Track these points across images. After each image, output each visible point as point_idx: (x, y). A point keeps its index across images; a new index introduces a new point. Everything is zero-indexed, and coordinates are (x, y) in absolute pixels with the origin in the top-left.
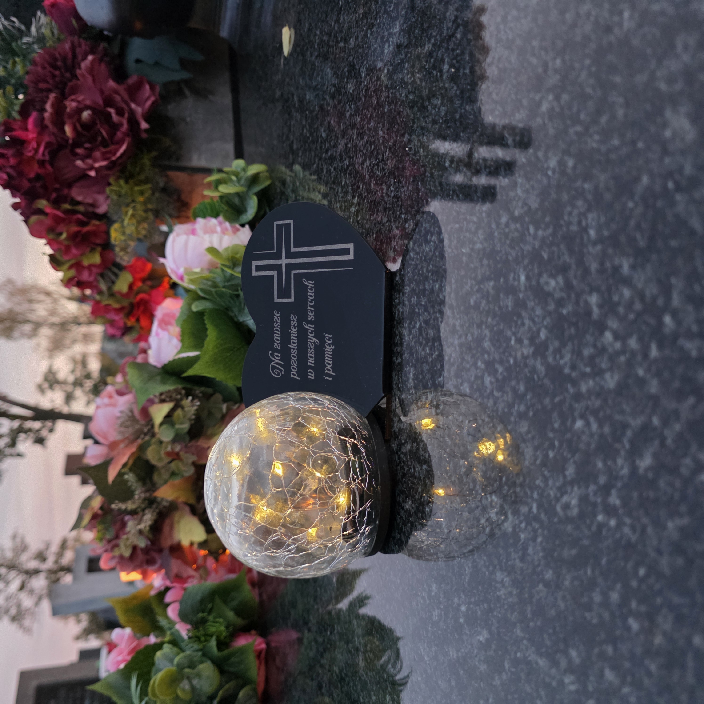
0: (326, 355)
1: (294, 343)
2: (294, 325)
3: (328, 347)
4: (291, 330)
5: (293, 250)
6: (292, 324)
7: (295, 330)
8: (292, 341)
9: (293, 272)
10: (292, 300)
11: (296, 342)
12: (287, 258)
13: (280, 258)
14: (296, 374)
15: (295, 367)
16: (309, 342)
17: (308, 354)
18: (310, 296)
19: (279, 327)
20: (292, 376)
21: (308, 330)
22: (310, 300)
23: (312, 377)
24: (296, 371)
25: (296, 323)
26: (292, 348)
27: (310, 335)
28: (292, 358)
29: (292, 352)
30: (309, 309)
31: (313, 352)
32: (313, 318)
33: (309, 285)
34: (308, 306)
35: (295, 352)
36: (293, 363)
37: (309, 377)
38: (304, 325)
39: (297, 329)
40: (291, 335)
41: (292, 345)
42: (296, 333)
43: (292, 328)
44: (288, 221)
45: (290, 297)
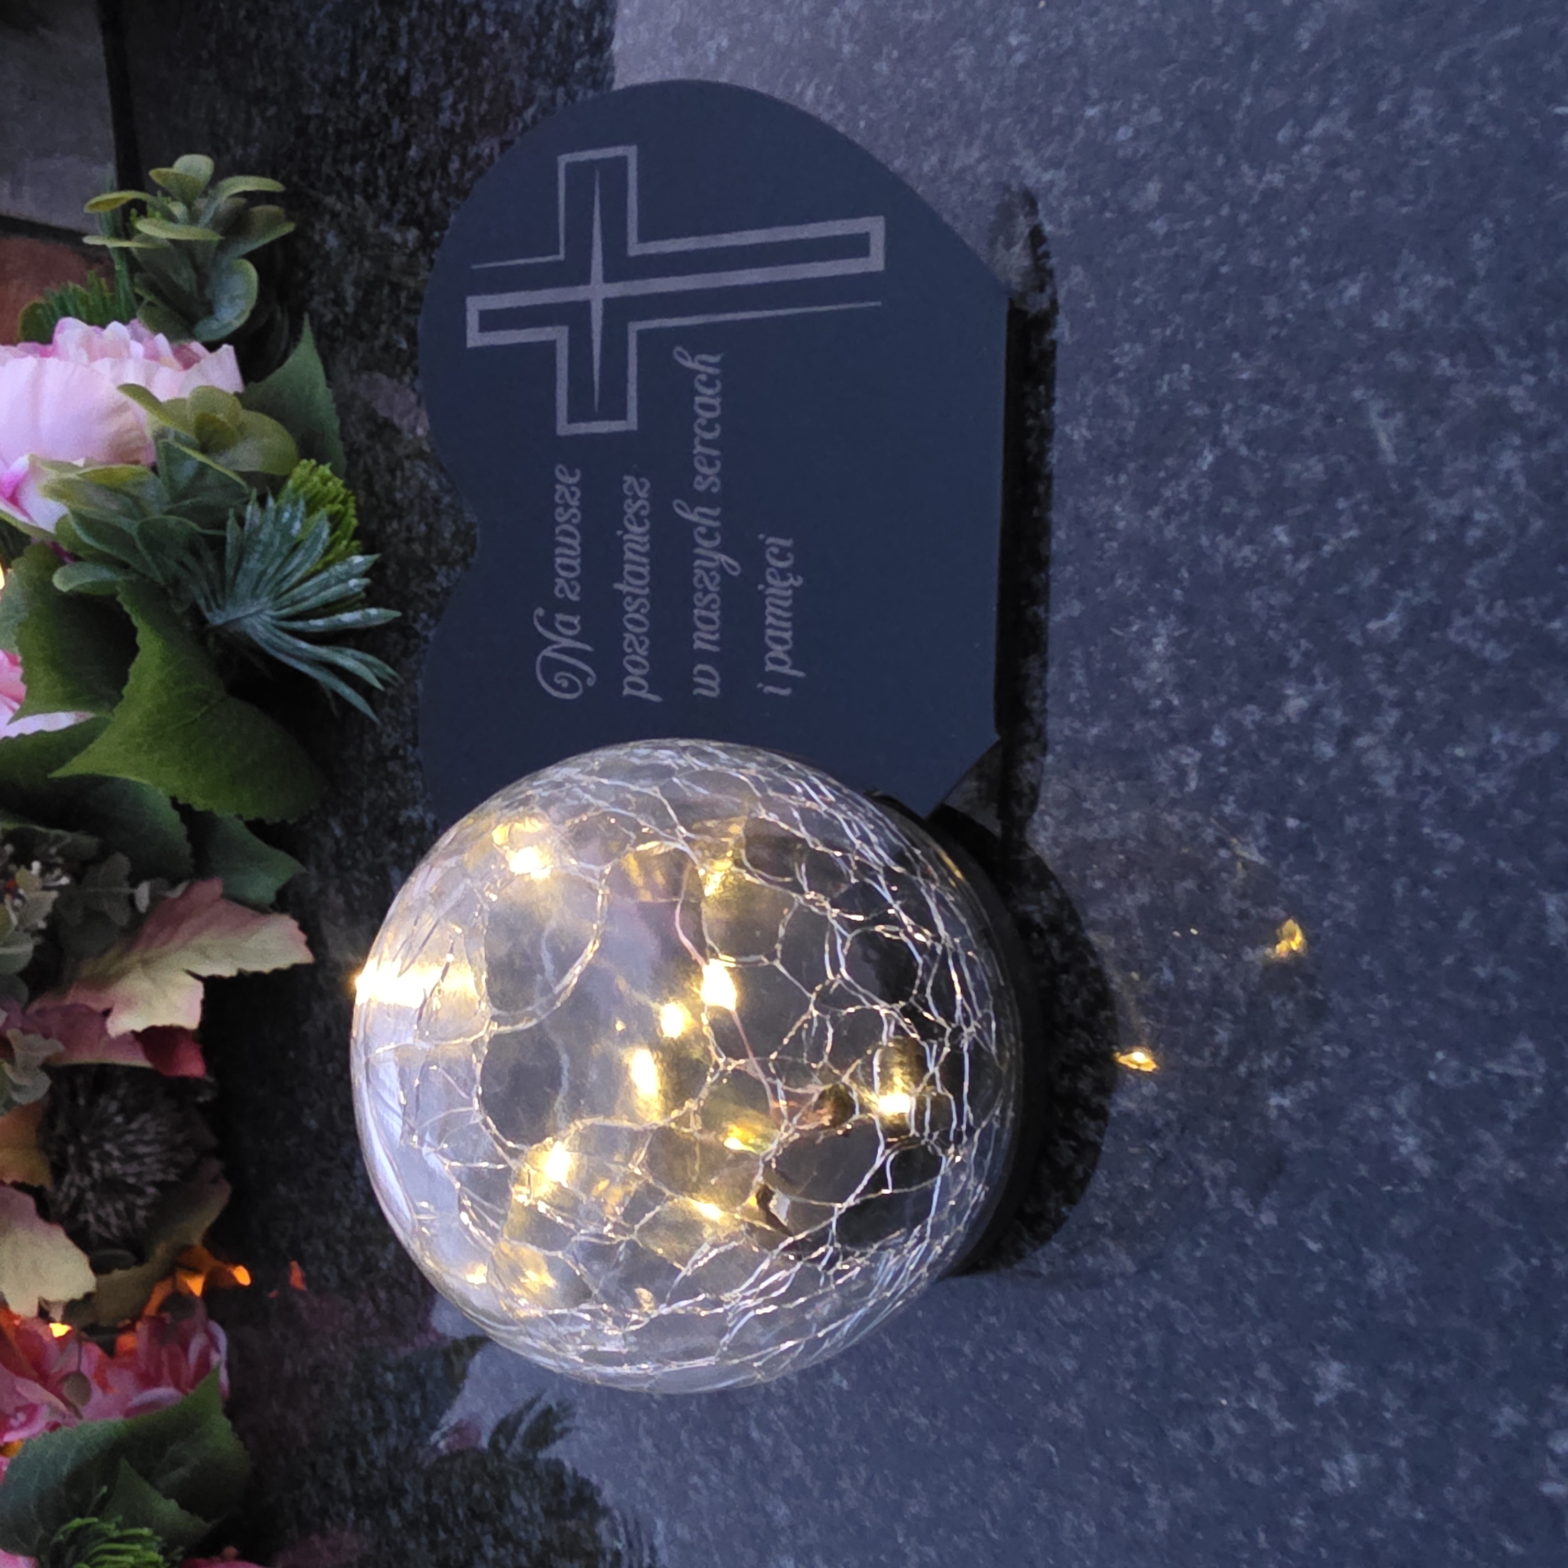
0: (770, 610)
1: (639, 576)
2: (637, 515)
3: (776, 582)
4: (627, 531)
5: (635, 248)
6: (630, 509)
7: (643, 530)
8: (627, 567)
9: (634, 328)
10: (631, 423)
11: (645, 571)
12: (609, 278)
13: (584, 278)
14: (643, 682)
15: (639, 659)
16: (700, 567)
17: (696, 611)
18: (704, 406)
19: (575, 521)
20: (627, 691)
21: (696, 525)
22: (704, 422)
23: (712, 689)
24: (644, 672)
25: (646, 503)
26: (629, 594)
27: (705, 543)
28: (629, 626)
29: (629, 609)
30: (700, 454)
31: (713, 601)
32: (714, 484)
33: (702, 368)
34: (697, 441)
35: (642, 605)
36: (631, 645)
37: (697, 691)
38: (678, 510)
39: (647, 526)
40: (625, 548)
41: (629, 584)
42: (646, 539)
43: (631, 522)
44: (618, 151)
45: (621, 415)
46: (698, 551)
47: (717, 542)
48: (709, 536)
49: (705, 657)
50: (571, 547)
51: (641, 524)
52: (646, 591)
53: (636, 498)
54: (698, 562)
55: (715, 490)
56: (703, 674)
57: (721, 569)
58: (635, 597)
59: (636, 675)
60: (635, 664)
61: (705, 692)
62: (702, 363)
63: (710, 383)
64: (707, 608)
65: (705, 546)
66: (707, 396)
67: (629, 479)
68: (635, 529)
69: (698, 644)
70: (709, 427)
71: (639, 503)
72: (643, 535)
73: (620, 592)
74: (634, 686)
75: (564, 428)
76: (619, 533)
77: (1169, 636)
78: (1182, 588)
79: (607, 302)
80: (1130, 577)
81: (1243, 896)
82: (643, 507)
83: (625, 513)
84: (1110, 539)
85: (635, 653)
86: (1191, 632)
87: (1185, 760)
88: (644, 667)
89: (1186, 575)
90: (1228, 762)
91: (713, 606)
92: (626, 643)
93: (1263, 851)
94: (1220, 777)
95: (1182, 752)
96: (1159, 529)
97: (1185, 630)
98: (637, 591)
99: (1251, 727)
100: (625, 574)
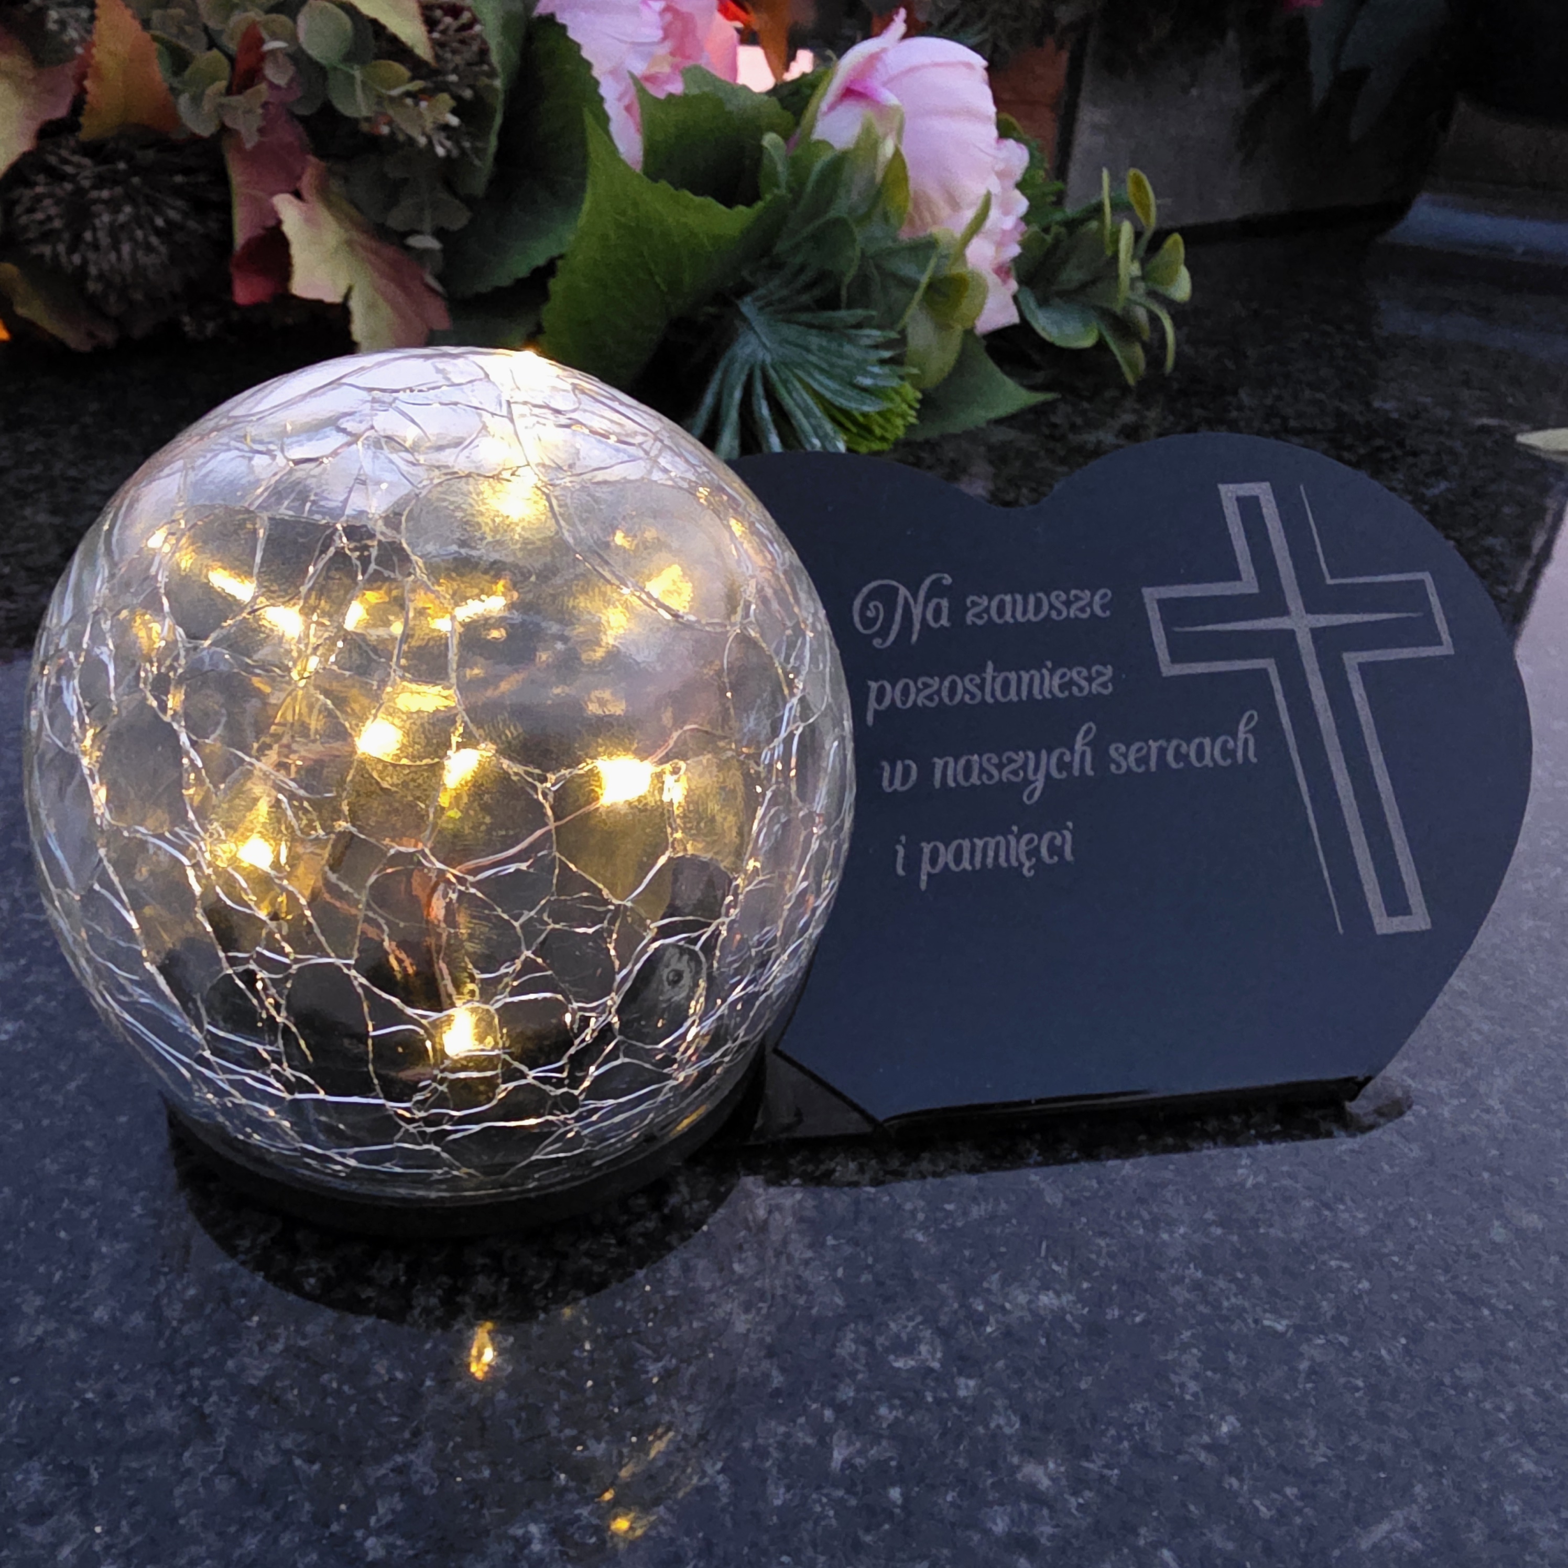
0: (992, 842)
1: (1005, 689)
2: (1072, 682)
3: (1023, 847)
4: (1052, 672)
5: (1352, 659)
6: (1078, 675)
7: (1056, 690)
8: (1012, 676)
9: (1269, 665)
10: (1169, 669)
12: (1317, 634)
13: (1311, 608)
14: (887, 702)
15: (912, 697)
16: (1027, 757)
17: (976, 757)
18: (1200, 748)
19: (1054, 614)
20: (874, 686)
21: (1072, 751)
22: (1184, 749)
23: (891, 783)
24: (899, 703)
25: (1086, 692)
26: (983, 680)
27: (1054, 760)
28: (947, 683)
29: (967, 680)
30: (1149, 747)
31: (991, 777)
32: (1119, 766)
33: (1240, 744)
34: (1162, 742)
35: (973, 696)
36: (926, 686)
37: (886, 766)
38: (1084, 728)
39: (1060, 695)
40: (1033, 672)
41: (994, 679)
42: (1048, 696)
43: (1063, 676)
44: (1445, 636)
45: (1175, 658)
46: (1044, 753)
47: (1055, 773)
48: (1062, 766)
49: (926, 771)
50: (1025, 612)
51: (1062, 687)
52: (990, 700)
53: (1090, 680)
54: (1031, 755)
55: (1113, 767)
56: (907, 771)
57: (1027, 782)
58: (981, 687)
59: (893, 694)
60: (906, 692)
61: (886, 775)
62: (1246, 742)
63: (1227, 753)
64: (982, 770)
65: (1050, 761)
66: (1213, 750)
67: (1109, 671)
68: (1056, 681)
69: (939, 763)
70: (1178, 756)
71: (1084, 683)
72: (1051, 692)
73: (983, 668)
74: (881, 692)
75: (1151, 595)
76: (1049, 664)
77: (1062, 1309)
78: (1121, 1318)
79: (1291, 634)
80: (1111, 1255)
81: (782, 1446)
82: (1081, 689)
83: (1070, 669)
84: (1144, 1223)
85: (919, 691)
86: (1076, 1335)
87: (924, 1349)
88: (904, 703)
89: (1138, 1319)
90: (938, 1402)
91: (984, 777)
92: (929, 680)
93: (848, 1463)
94: (919, 1394)
95: (932, 1344)
96: (1179, 1280)
97: (1077, 1326)
98: (988, 689)
99: (993, 1425)
100: (1003, 675)
